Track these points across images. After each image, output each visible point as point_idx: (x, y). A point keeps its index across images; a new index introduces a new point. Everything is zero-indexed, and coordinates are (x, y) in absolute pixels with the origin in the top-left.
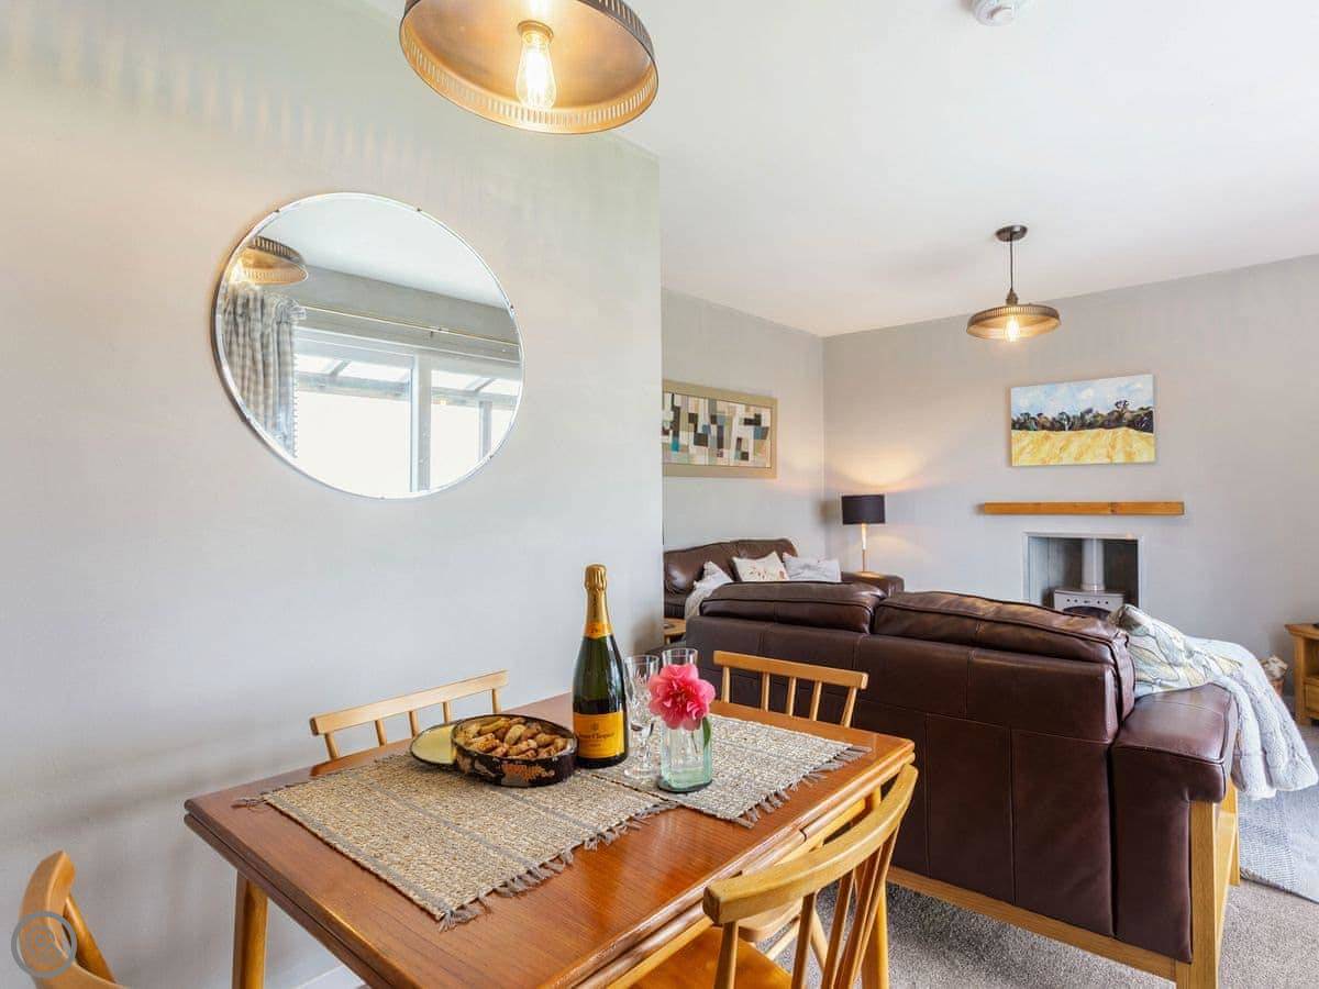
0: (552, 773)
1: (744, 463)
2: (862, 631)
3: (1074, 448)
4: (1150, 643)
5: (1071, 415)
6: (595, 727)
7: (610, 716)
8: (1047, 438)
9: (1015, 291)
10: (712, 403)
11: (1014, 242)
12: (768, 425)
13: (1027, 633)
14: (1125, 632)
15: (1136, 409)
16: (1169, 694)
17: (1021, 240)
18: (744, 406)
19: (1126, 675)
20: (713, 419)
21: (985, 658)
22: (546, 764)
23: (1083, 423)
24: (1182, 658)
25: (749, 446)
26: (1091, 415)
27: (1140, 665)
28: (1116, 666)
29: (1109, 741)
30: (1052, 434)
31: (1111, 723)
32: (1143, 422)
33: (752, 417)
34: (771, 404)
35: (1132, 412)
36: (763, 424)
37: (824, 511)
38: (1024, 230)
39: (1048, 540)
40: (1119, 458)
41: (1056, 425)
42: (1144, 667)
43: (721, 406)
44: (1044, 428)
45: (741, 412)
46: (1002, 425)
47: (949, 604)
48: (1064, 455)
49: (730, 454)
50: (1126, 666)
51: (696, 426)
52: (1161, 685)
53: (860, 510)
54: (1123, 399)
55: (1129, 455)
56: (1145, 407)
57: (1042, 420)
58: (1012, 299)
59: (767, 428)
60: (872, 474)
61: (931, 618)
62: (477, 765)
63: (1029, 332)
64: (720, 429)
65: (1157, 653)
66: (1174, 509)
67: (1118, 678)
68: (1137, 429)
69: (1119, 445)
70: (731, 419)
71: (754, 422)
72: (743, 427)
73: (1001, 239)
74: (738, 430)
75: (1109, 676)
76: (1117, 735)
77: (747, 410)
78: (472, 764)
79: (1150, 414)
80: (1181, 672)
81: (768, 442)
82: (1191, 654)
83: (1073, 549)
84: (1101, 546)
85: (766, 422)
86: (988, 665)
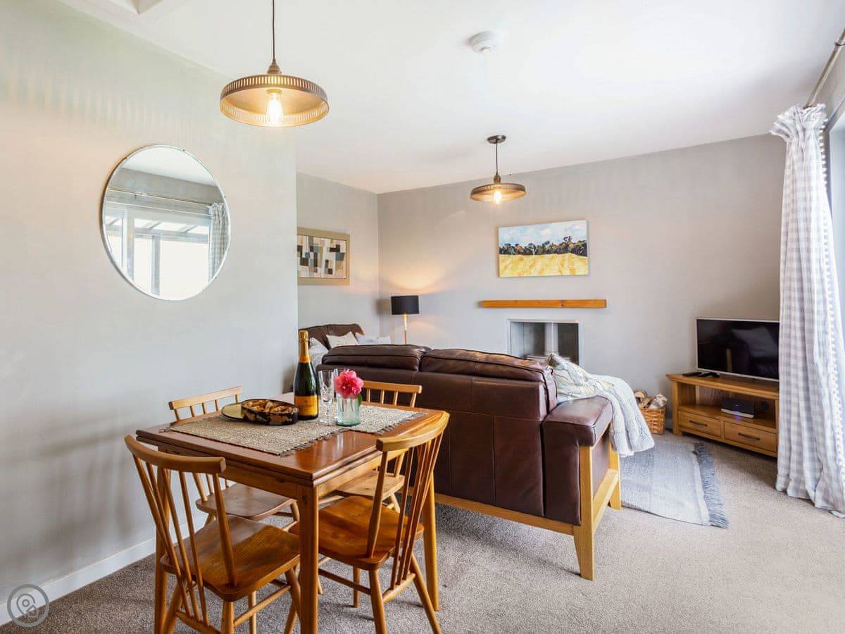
0: (291, 420)
1: (330, 276)
2: (415, 370)
3: (538, 266)
4: (565, 373)
5: (536, 245)
6: (306, 402)
7: (312, 397)
8: (521, 259)
9: (499, 174)
10: (311, 239)
11: (499, 144)
12: (344, 251)
13: (501, 368)
14: (551, 367)
15: (576, 242)
16: (576, 401)
17: (503, 143)
18: (330, 240)
19: (551, 389)
20: (312, 249)
21: (479, 381)
22: (289, 415)
23: (544, 250)
24: (582, 381)
25: (333, 266)
26: (549, 245)
27: (560, 385)
28: (545, 383)
29: (541, 420)
30: (525, 257)
31: (543, 411)
32: (581, 250)
33: (335, 247)
34: (346, 238)
35: (574, 244)
36: (342, 251)
37: (379, 306)
38: (504, 138)
39: (523, 324)
40: (567, 272)
41: (527, 252)
42: (563, 386)
43: (316, 241)
44: (519, 253)
45: (328, 244)
46: (493, 252)
47: (461, 355)
48: (532, 270)
49: (321, 270)
50: (551, 384)
51: (301, 254)
52: (572, 396)
53: (403, 305)
54: (568, 236)
55: (573, 270)
56: (582, 240)
57: (518, 248)
58: (497, 179)
59: (343, 254)
60: (409, 283)
61: (451, 363)
62: (258, 417)
63: (509, 197)
64: (316, 255)
65: (570, 379)
66: (601, 304)
67: (546, 389)
68: (577, 254)
69: (566, 264)
70: (322, 248)
71: (336, 250)
72: (329, 253)
73: (491, 143)
74: (326, 255)
75: (541, 388)
76: (545, 417)
77: (331, 242)
78: (255, 417)
79: (585, 245)
80: (581, 389)
81: (344, 262)
82: (587, 379)
83: (539, 330)
84: (557, 327)
85: (343, 250)
86: (481, 385)
